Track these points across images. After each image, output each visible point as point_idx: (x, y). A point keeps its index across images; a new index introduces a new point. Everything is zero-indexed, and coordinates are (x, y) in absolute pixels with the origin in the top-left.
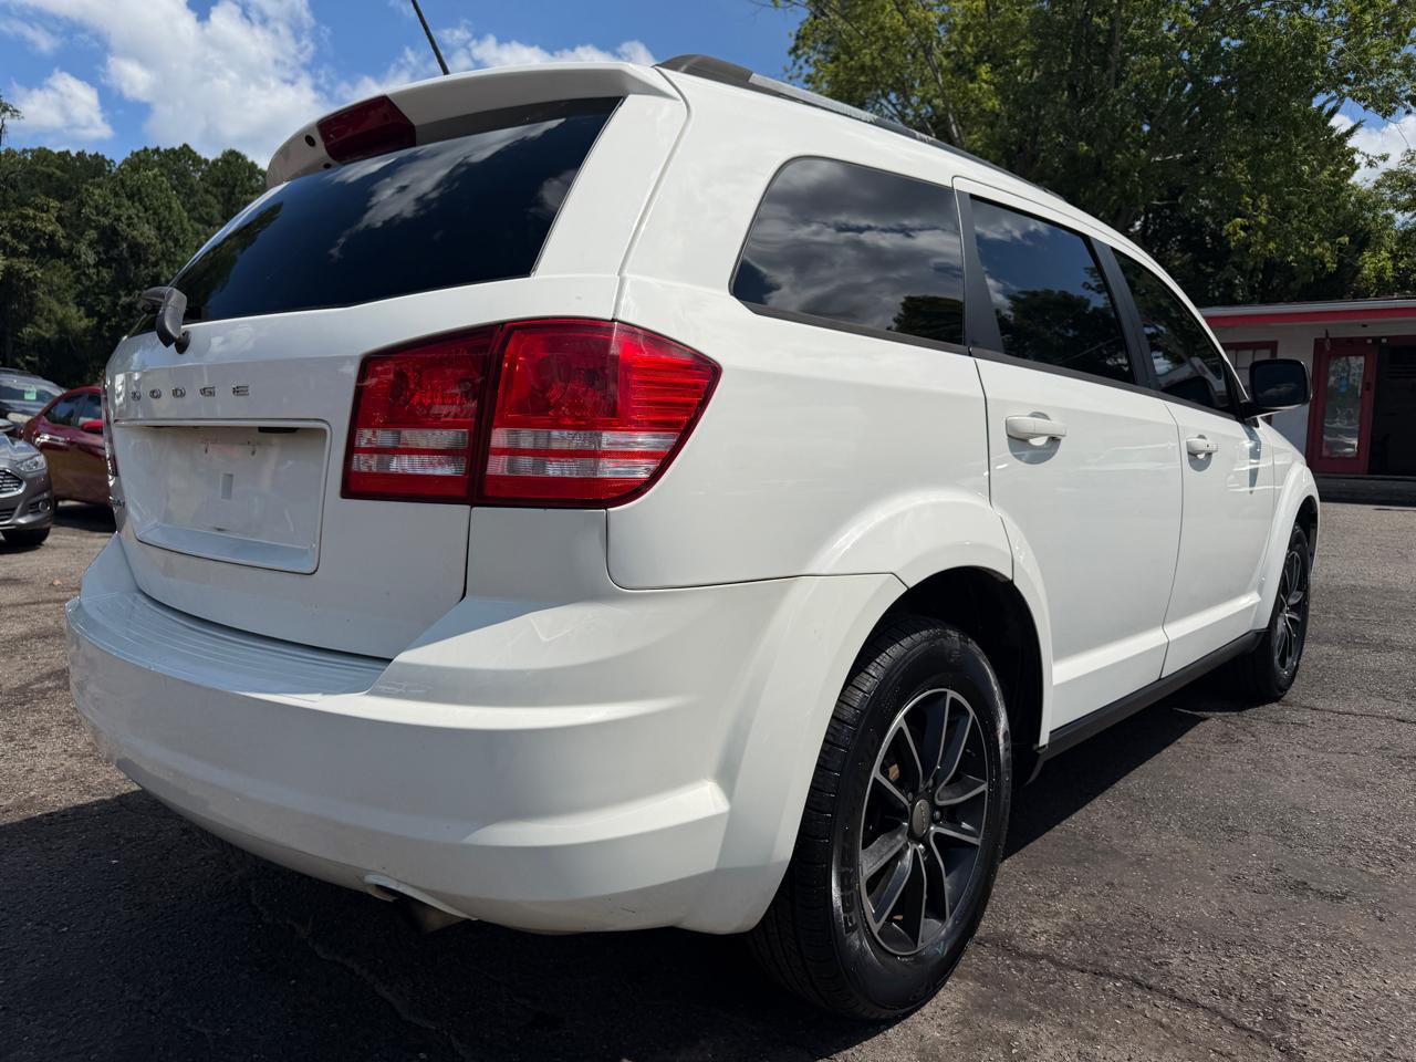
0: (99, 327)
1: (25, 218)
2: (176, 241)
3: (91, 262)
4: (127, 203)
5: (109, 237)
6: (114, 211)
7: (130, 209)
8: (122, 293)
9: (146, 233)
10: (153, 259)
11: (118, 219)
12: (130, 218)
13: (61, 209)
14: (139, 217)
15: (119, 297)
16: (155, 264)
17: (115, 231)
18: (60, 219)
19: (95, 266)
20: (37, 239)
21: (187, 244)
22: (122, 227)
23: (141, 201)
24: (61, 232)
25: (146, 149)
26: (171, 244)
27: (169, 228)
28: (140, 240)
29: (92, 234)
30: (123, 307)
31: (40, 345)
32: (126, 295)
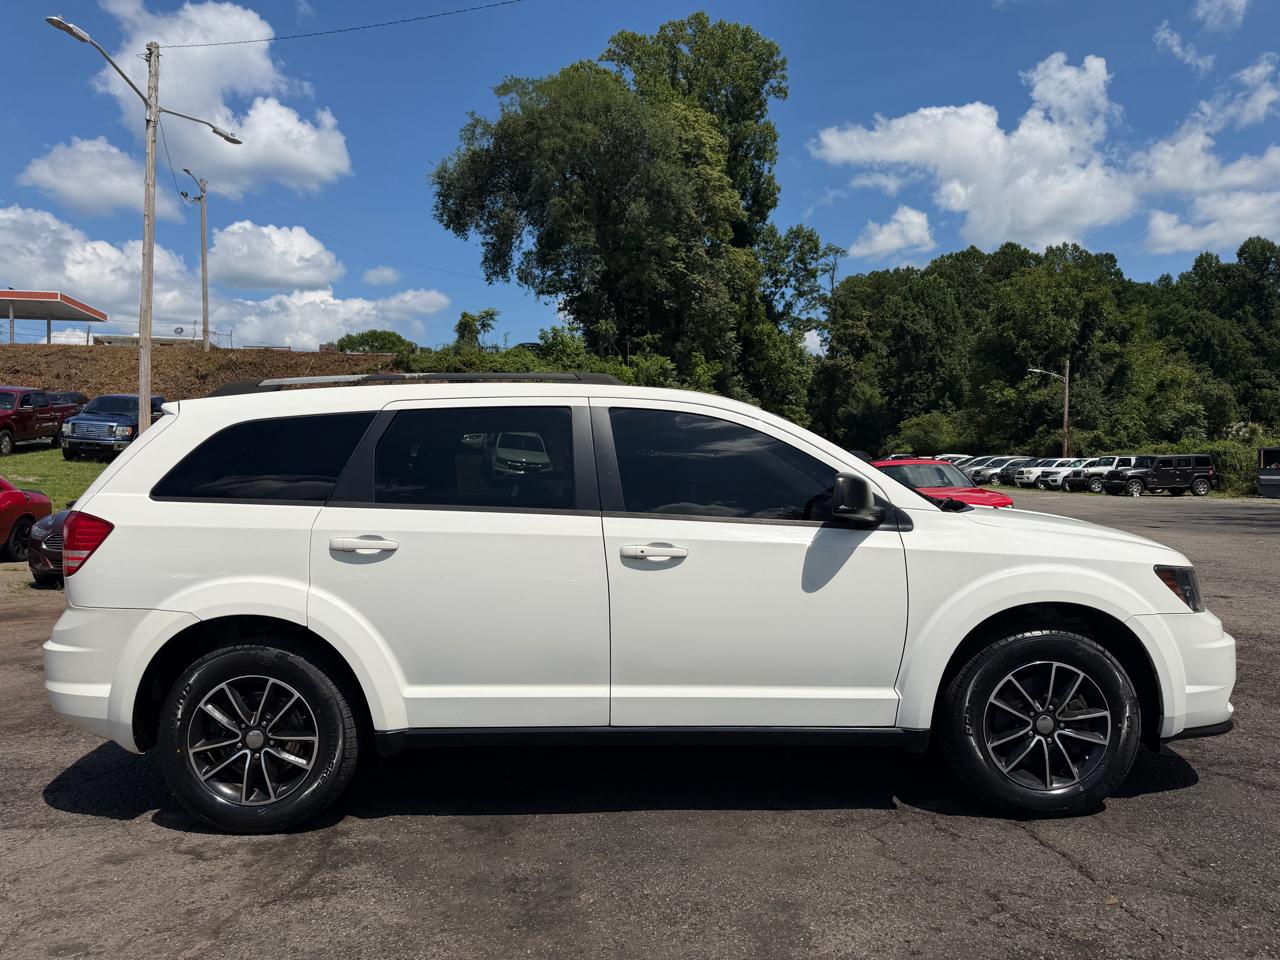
0: (889, 403)
1: (846, 327)
2: (948, 328)
3: (885, 354)
4: (913, 304)
5: (900, 333)
6: (903, 312)
7: (915, 309)
8: (906, 375)
9: (926, 325)
10: (930, 345)
11: (905, 318)
12: (914, 315)
13: (870, 317)
14: (920, 314)
15: (903, 378)
16: (933, 348)
17: (902, 327)
18: (869, 325)
19: (887, 357)
20: (853, 342)
21: (958, 330)
22: (908, 324)
23: (923, 301)
24: (870, 333)
25: (942, 256)
26: (944, 331)
27: (944, 318)
28: (920, 332)
29: (888, 333)
30: (906, 386)
31: (850, 420)
32: (909, 376)
